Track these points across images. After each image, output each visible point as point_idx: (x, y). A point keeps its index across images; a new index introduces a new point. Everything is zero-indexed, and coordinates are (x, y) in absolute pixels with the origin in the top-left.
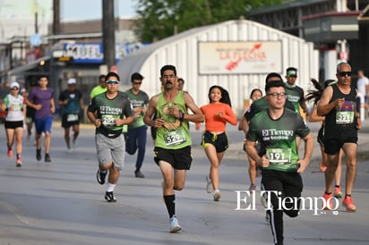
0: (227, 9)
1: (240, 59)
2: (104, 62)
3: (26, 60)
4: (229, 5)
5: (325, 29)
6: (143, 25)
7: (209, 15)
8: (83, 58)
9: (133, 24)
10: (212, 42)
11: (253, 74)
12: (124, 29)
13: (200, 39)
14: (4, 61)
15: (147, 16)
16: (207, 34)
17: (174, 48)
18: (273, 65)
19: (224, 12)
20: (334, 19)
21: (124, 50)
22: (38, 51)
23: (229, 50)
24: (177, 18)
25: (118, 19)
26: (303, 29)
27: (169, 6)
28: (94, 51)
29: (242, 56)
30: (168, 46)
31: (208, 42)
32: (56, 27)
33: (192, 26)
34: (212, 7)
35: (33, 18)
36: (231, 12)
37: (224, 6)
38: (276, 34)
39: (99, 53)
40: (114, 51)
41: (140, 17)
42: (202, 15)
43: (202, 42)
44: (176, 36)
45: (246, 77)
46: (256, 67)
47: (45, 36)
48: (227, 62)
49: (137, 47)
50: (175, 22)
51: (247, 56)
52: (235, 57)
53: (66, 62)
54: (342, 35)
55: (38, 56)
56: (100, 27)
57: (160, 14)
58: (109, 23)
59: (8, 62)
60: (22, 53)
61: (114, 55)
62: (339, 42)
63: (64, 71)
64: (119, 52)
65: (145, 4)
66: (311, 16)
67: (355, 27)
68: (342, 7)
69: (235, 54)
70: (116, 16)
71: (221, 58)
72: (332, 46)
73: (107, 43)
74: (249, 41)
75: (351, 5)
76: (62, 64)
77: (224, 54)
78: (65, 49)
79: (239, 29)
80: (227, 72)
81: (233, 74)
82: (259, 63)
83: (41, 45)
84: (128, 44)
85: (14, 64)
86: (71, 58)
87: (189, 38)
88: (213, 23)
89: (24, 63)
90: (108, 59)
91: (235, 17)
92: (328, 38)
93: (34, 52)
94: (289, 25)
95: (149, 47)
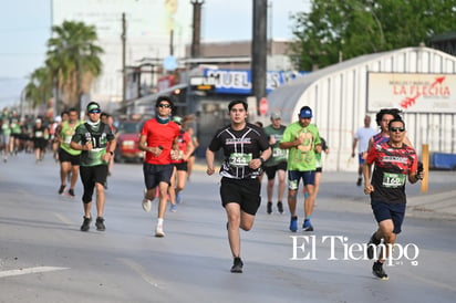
0: (404, 33)
1: (418, 94)
2: (252, 93)
3: (158, 88)
4: (407, 28)
6: (301, 50)
7: (382, 40)
8: (228, 87)
9: (288, 47)
10: (385, 73)
11: (434, 114)
12: (277, 53)
13: (370, 69)
14: (131, 88)
15: (306, 39)
16: (379, 63)
17: (338, 80)
19: (400, 36)
21: (277, 78)
22: (172, 77)
23: (406, 83)
24: (343, 42)
25: (271, 40)
27: (333, 28)
28: (240, 79)
29: (421, 91)
30: (330, 76)
31: (380, 72)
32: (195, 48)
33: (362, 53)
34: (385, 31)
35: (169, 37)
36: (409, 37)
37: (400, 29)
39: (246, 82)
40: (265, 80)
41: (298, 39)
42: (373, 40)
43: (373, 72)
44: (341, 64)
45: (425, 117)
46: (437, 105)
47: (182, 59)
48: (402, 98)
49: (294, 76)
50: (340, 47)
51: (426, 91)
52: (411, 93)
53: (206, 91)
55: (173, 84)
56: (249, 51)
57: (322, 37)
58: (260, 45)
59: (135, 89)
60: (152, 78)
61: (265, 85)
63: (204, 102)
64: (271, 81)
69: (412, 88)
70: (268, 37)
71: (395, 93)
73: (257, 69)
74: (429, 73)
76: (200, 93)
77: (399, 88)
78: (206, 76)
79: (418, 58)
81: (409, 113)
82: (441, 101)
83: (177, 70)
84: (282, 72)
85: (142, 92)
86: (213, 87)
87: (356, 67)
88: (387, 50)
89: (155, 91)
90: (258, 90)
91: (413, 43)
93: (167, 78)
95: (307, 76)
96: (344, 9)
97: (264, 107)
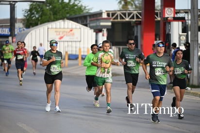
0: (60, 15)
1: (64, 35)
2: (11, 35)
5: (98, 24)
6: (26, 21)
8: (2, 33)
9: (22, 20)
10: (53, 28)
11: (70, 41)
12: (19, 22)
13: (49, 27)
15: (28, 17)
16: (52, 25)
17: (38, 30)
18: (77, 38)
19: (58, 17)
20: (101, 20)
21: (19, 31)
23: (60, 32)
24: (40, 18)
25: (16, 19)
26: (89, 24)
27: (37, 14)
28: (6, 31)
30: (36, 30)
31: (52, 28)
33: (46, 22)
34: (54, 15)
36: (61, 17)
37: (58, 14)
38: (78, 26)
39: (8, 32)
40: (15, 31)
41: (25, 18)
42: (50, 17)
44: (39, 26)
45: (66, 43)
46: (70, 39)
48: (59, 36)
49: (24, 30)
50: (39, 20)
51: (67, 34)
52: (62, 35)
54: (104, 27)
56: (9, 22)
57: (33, 17)
58: (13, 20)
61: (15, 33)
62: (103, 29)
64: (17, 31)
65: (27, 13)
66: (93, 19)
67: (110, 24)
68: (105, 16)
69: (62, 33)
70: (15, 17)
71: (57, 35)
72: (100, 31)
73: (12, 28)
74: (68, 28)
75: (108, 15)
77: (58, 33)
79: (64, 23)
80: (59, 40)
81: (62, 41)
82: (72, 37)
84: (20, 29)
87: (44, 27)
88: (54, 21)
90: (12, 34)
91: (63, 19)
92: (99, 28)
94: (84, 22)
95: (28, 30)
96: (40, 8)
97: (14, 40)
